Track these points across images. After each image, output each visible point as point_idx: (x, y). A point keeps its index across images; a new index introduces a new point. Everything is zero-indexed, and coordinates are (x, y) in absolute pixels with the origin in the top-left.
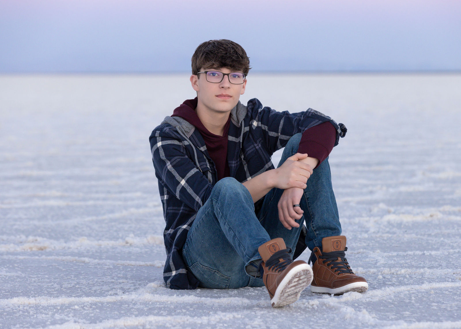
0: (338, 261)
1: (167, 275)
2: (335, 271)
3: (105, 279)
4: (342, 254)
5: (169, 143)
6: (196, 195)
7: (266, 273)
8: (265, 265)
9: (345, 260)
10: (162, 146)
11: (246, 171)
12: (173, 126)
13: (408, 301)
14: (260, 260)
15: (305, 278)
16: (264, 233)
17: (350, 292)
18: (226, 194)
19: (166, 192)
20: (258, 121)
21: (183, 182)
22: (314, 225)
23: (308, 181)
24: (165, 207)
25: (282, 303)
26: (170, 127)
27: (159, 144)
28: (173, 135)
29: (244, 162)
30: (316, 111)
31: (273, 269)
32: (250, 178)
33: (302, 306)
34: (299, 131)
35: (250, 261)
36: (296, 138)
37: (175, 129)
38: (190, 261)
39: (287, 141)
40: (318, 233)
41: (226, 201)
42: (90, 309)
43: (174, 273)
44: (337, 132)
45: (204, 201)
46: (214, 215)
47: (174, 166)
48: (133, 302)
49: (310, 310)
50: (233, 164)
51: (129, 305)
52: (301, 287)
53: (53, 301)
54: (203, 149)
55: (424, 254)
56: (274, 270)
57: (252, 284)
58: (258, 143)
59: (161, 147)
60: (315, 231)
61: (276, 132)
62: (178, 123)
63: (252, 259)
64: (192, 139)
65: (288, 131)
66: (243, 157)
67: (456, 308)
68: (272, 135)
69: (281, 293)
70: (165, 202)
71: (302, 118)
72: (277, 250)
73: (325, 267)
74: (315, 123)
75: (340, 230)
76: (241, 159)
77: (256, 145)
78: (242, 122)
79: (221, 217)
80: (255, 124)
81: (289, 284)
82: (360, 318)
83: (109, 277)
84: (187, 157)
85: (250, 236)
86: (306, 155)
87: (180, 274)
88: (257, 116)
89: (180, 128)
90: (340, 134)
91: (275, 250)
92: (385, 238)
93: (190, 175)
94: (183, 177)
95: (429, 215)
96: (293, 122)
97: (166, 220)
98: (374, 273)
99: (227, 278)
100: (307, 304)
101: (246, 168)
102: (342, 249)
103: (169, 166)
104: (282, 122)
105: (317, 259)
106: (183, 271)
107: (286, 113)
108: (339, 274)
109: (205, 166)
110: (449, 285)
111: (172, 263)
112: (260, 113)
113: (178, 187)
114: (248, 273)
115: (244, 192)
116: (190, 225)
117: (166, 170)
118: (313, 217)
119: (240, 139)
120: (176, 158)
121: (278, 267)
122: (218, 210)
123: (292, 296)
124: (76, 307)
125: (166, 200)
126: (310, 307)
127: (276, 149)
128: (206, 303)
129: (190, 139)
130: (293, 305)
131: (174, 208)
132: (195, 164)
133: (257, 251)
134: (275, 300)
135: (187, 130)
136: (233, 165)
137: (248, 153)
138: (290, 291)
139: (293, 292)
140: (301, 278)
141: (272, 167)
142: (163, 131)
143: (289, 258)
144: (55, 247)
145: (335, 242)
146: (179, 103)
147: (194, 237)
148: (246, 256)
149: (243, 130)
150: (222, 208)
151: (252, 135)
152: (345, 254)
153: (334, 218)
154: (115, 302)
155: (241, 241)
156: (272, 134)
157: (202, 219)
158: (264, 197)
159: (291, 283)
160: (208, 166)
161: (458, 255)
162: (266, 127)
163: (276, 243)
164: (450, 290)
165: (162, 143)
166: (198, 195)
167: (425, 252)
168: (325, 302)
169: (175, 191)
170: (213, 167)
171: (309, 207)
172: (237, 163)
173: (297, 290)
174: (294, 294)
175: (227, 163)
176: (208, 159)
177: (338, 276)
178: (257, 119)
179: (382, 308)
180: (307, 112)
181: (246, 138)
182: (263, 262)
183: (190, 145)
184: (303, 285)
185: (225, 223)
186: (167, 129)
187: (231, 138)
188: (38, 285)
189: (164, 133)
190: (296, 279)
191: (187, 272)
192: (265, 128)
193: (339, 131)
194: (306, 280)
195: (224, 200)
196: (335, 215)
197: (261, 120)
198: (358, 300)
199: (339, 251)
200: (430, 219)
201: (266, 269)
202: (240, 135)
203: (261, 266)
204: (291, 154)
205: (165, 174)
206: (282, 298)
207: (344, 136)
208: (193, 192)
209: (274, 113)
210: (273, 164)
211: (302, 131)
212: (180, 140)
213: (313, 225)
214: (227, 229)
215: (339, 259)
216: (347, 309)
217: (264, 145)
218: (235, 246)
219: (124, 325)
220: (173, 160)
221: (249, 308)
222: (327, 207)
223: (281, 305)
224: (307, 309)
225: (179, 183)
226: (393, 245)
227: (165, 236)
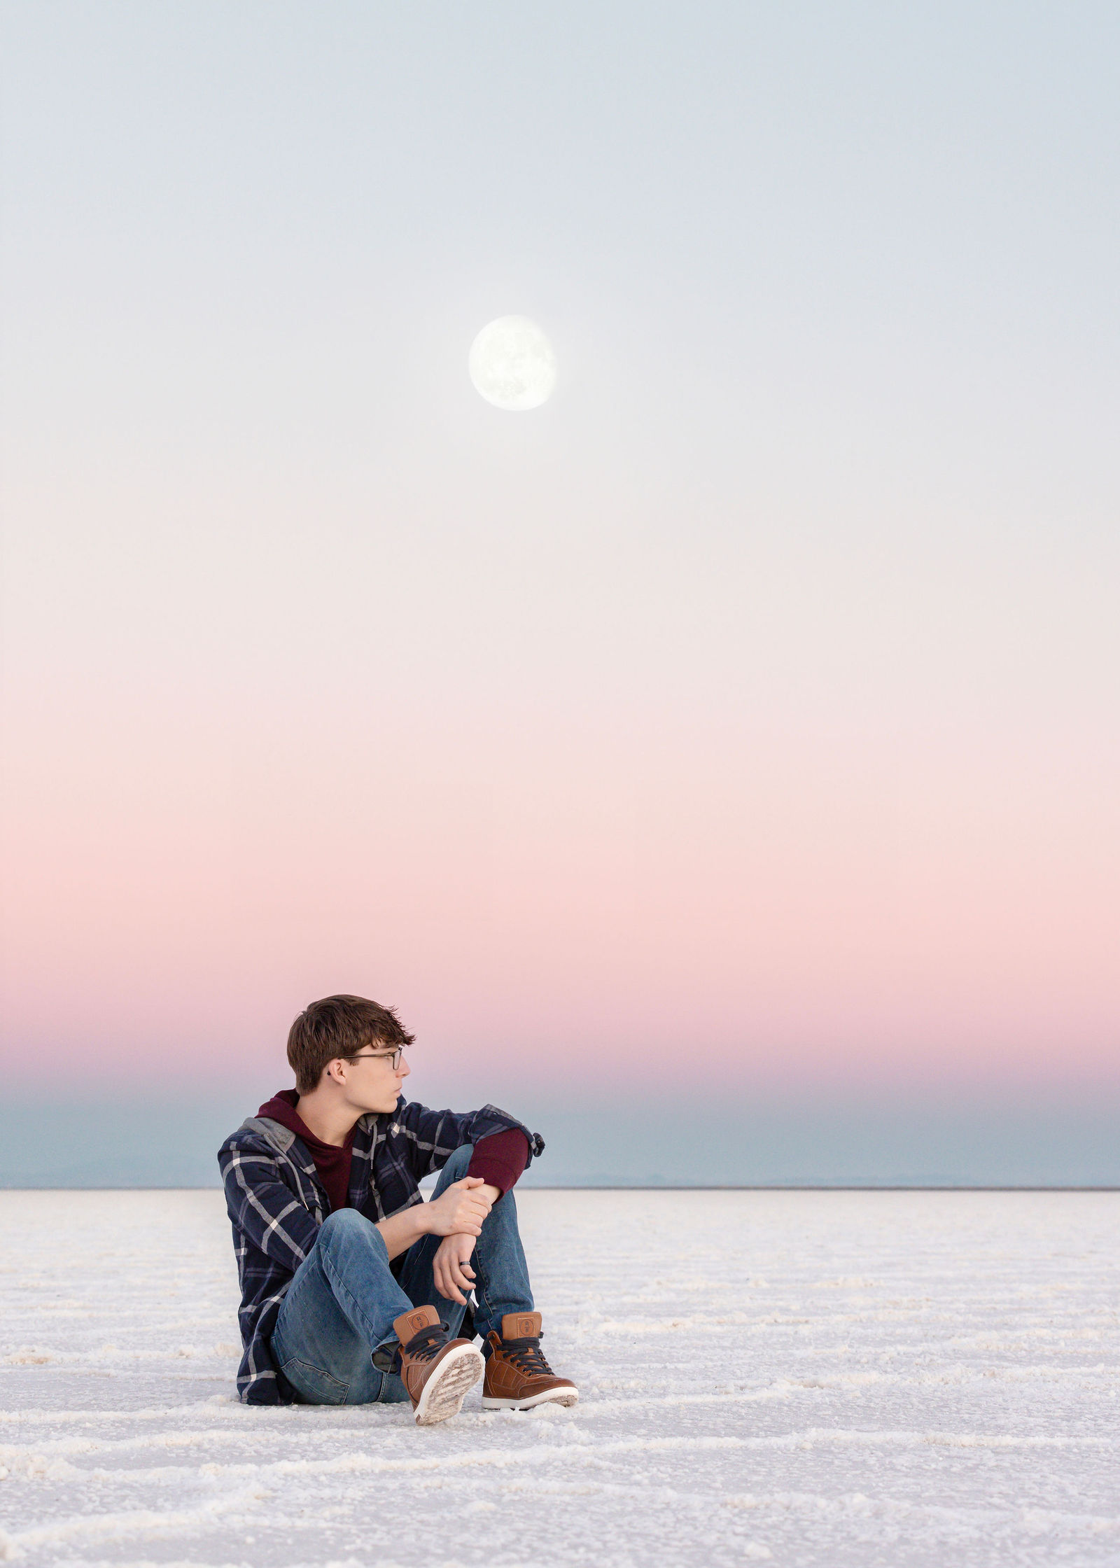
0: (528, 1354)
1: (243, 1380)
2: (524, 1371)
3: (140, 1394)
4: (534, 1343)
5: (253, 1161)
6: (295, 1245)
7: (406, 1365)
8: (404, 1351)
9: (540, 1352)
10: (241, 1165)
11: (378, 1206)
12: (258, 1133)
13: (642, 1418)
14: (397, 1342)
15: (471, 1369)
16: (404, 1300)
17: (545, 1404)
18: (341, 1234)
19: (243, 1243)
20: (400, 1125)
21: (274, 1225)
22: (489, 1296)
23: (484, 1222)
24: (242, 1268)
25: (432, 1416)
26: (254, 1136)
27: (236, 1162)
28: (260, 1148)
29: (376, 1192)
30: (499, 1110)
31: (418, 1357)
32: (385, 1218)
33: (467, 1423)
34: (468, 1140)
35: (379, 1345)
36: (463, 1153)
37: (262, 1139)
38: (282, 1358)
39: (447, 1157)
40: (495, 1308)
41: (342, 1247)
42: (112, 1428)
43: (254, 1378)
44: (530, 1146)
45: (306, 1253)
46: (322, 1272)
47: (259, 1199)
48: (185, 1419)
49: (480, 1427)
50: (358, 1195)
51: (177, 1423)
52: (464, 1386)
53: (49, 1417)
54: (309, 1170)
55: (666, 1367)
56: (420, 1358)
57: (384, 1397)
58: (399, 1161)
59: (239, 1166)
60: (491, 1305)
61: (430, 1142)
62: (267, 1129)
63: (384, 1342)
64: (291, 1154)
65: (450, 1142)
66: (373, 1183)
67: (723, 1426)
68: (424, 1148)
69: (431, 1396)
70: (242, 1260)
71: (475, 1118)
72: (425, 1326)
73: (508, 1365)
74: (498, 1129)
75: (531, 1303)
76: (371, 1187)
77: (395, 1164)
78: (373, 1127)
79: (334, 1274)
80: (396, 1129)
81: (444, 1380)
82: (564, 1434)
83: (147, 1392)
84: (281, 1183)
85: (381, 1303)
86: (482, 1180)
87: (264, 1380)
88: (400, 1117)
89: (270, 1137)
90: (535, 1151)
91: (421, 1326)
92: (602, 1350)
93: (287, 1213)
94: (275, 1217)
95: (671, 1324)
96: (458, 1126)
97: (243, 1290)
98: (586, 1388)
99: (344, 1386)
100: (474, 1419)
101: (377, 1203)
102: (535, 1335)
103: (251, 1197)
104: (440, 1126)
105: (492, 1352)
106: (269, 1374)
107: (447, 1115)
108: (530, 1375)
109: (311, 1199)
110: (710, 1398)
111: (253, 1360)
112: (405, 1111)
113: (265, 1232)
114: (375, 1365)
115: (371, 1233)
116: (283, 1297)
117: (247, 1206)
118: (487, 1281)
119: (370, 1155)
120: (264, 1184)
121: (425, 1353)
122: (328, 1262)
123: (450, 1403)
124: (88, 1425)
125: (244, 1256)
126: (480, 1424)
127: (427, 1171)
128: (306, 1420)
129: (288, 1154)
130: (451, 1421)
131: (258, 1270)
132: (297, 1194)
133: (391, 1329)
134: (422, 1410)
135: (281, 1138)
136: (357, 1197)
137: (384, 1176)
138: (446, 1392)
139: (450, 1394)
140: (464, 1369)
141: (420, 1201)
142: (243, 1141)
143: (444, 1339)
144: (62, 1359)
145: (524, 1323)
146: (269, 1095)
147: (289, 1314)
148: (373, 1336)
149: (374, 1140)
150: (335, 1256)
151: (391, 1149)
152: (539, 1344)
153: (522, 1284)
154: (154, 1419)
155: (365, 1313)
156: (424, 1146)
157: (303, 1282)
158: (408, 1250)
159: (448, 1378)
160: (317, 1200)
161: (721, 1368)
162: (414, 1134)
163: (422, 1314)
164: (710, 1406)
165: (241, 1160)
166: (298, 1245)
167: (668, 1364)
168: (506, 1417)
169: (260, 1239)
170: (325, 1200)
171: (481, 1266)
172: (363, 1193)
173: (458, 1391)
174: (453, 1398)
175: (348, 1194)
176: (316, 1186)
177: (528, 1378)
178: (399, 1120)
179: (599, 1426)
180: (484, 1110)
181: (380, 1152)
182: (401, 1345)
183: (287, 1164)
184: (467, 1381)
185: (340, 1283)
186: (248, 1139)
187: (357, 1152)
188: (29, 1402)
189: (245, 1144)
190: (456, 1371)
191: (276, 1376)
192: (413, 1136)
193: (534, 1145)
194: (471, 1372)
195: (339, 1245)
196: (524, 1281)
197: (406, 1123)
198: (560, 1416)
199: (529, 1338)
200: (673, 1330)
201: (406, 1358)
202: (371, 1148)
203: (397, 1352)
204: (452, 1179)
205: (245, 1212)
206: (433, 1405)
207: (539, 1154)
208: (291, 1240)
209: (427, 1112)
210: (421, 1197)
211: (473, 1141)
212: (272, 1155)
213: (487, 1295)
214: (343, 1292)
215: (531, 1350)
216: (541, 1423)
217: (408, 1166)
218: (356, 1321)
219: (167, 1445)
220: (259, 1187)
221: (377, 1425)
222: (511, 1265)
223: (431, 1421)
224: (476, 1427)
225: (266, 1225)
226: (615, 1358)
227: (240, 1316)
